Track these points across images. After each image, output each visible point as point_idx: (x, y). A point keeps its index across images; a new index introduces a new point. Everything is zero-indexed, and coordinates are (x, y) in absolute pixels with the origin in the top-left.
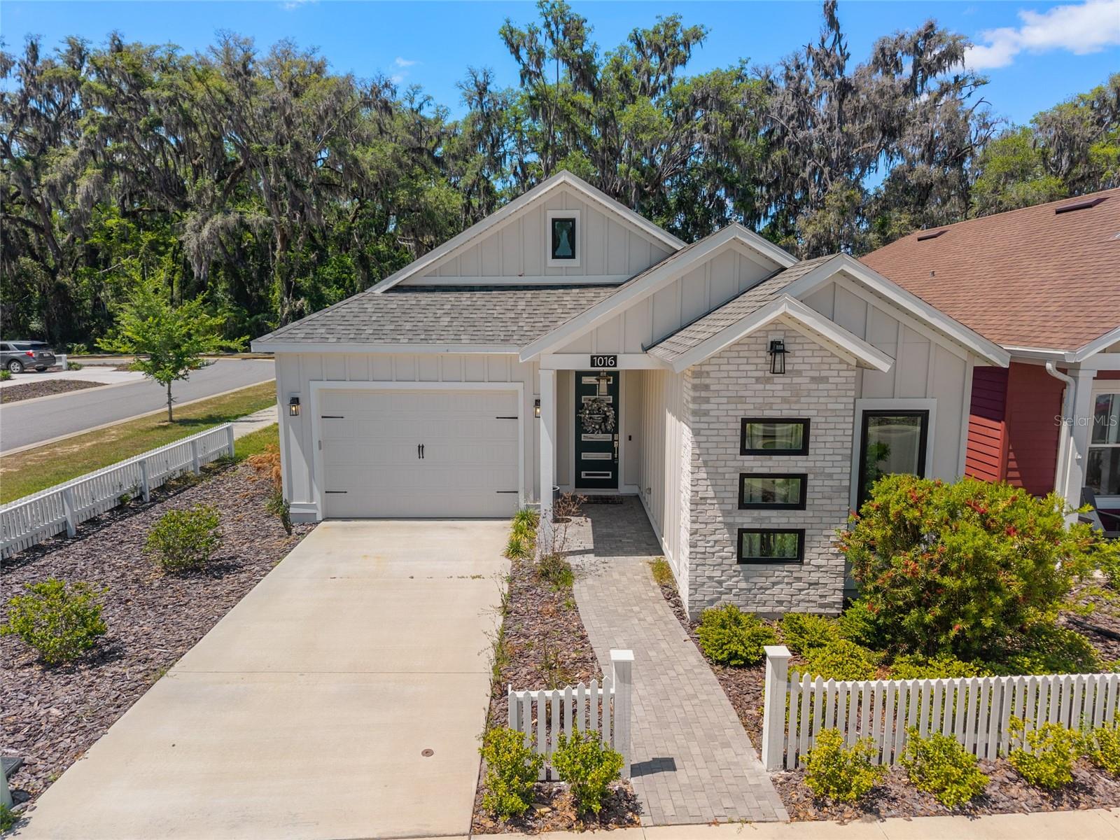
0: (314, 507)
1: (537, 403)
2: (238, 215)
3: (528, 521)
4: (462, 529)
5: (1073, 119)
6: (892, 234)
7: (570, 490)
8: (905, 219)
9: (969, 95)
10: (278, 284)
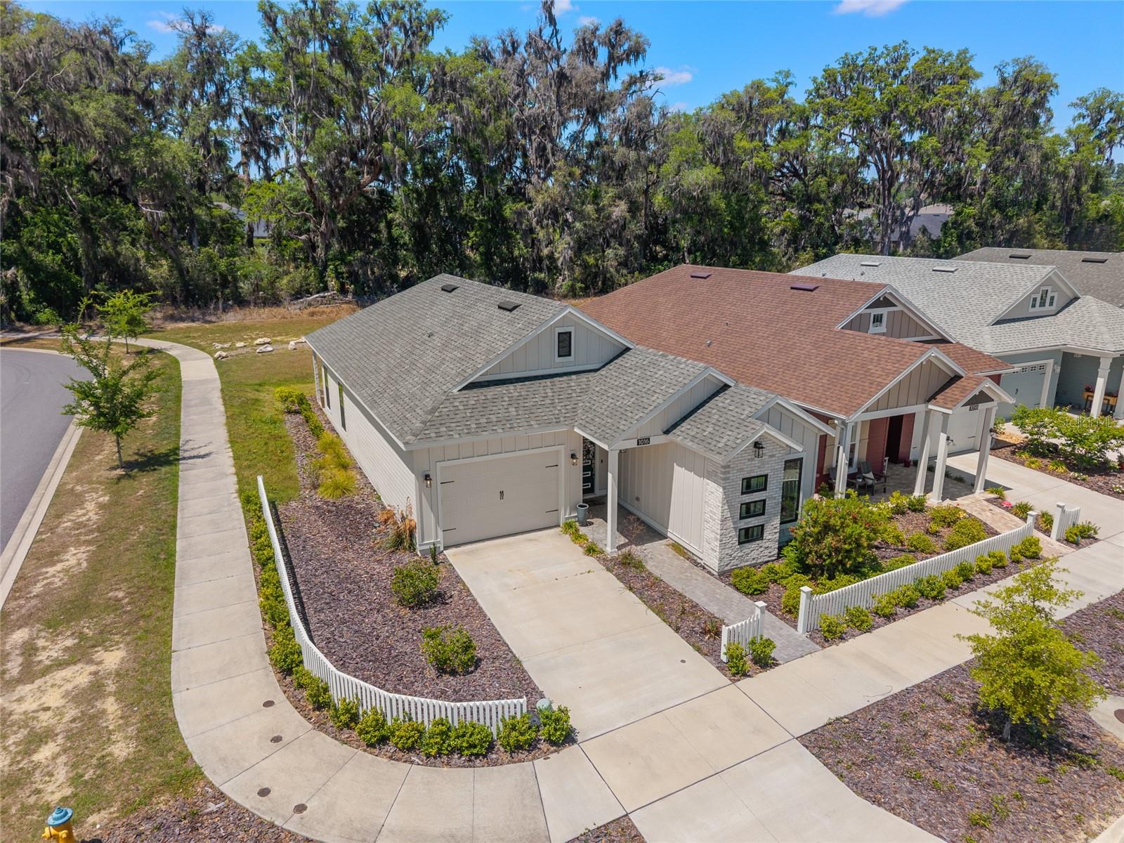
0: (438, 542)
1: (573, 456)
6: (604, 205)
9: (650, 87)
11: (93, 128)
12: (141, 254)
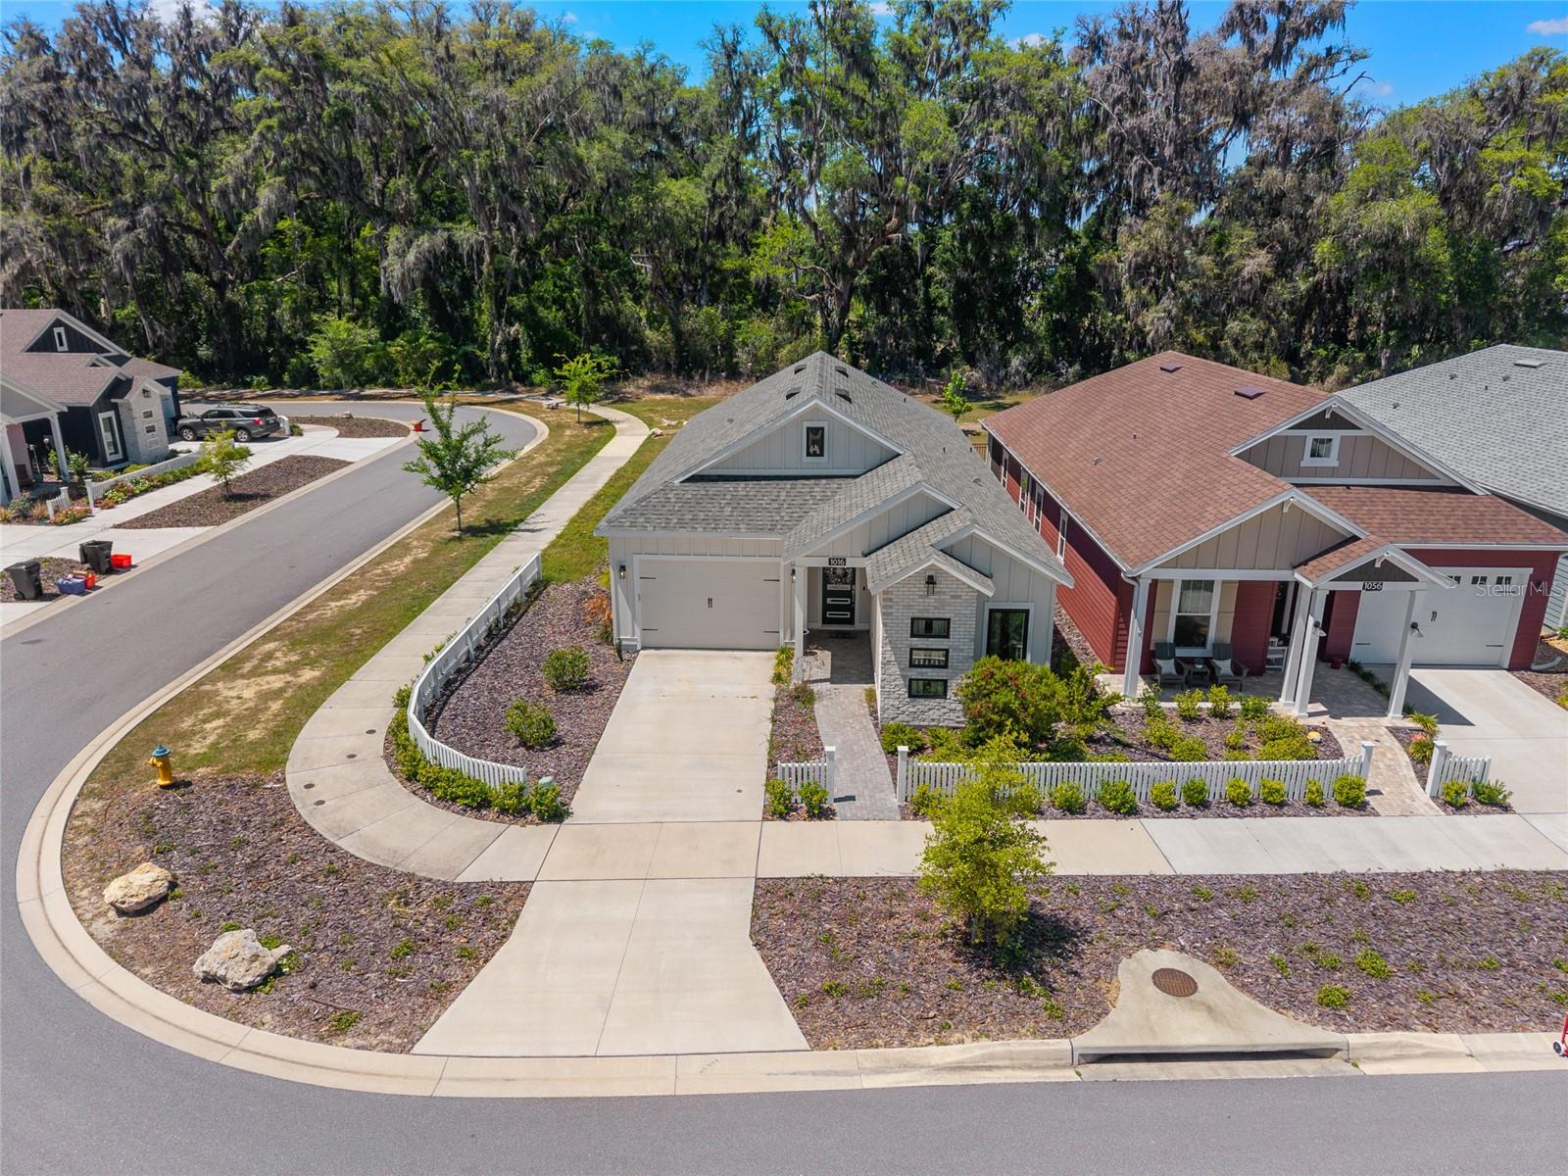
0: (636, 640)
1: (793, 572)
2: (446, 234)
3: (786, 653)
4: (740, 659)
5: (1457, 118)
6: (1231, 256)
7: (818, 625)
8: (1249, 235)
9: (1344, 71)
10: (486, 304)
11: (595, 172)
12: (643, 313)
